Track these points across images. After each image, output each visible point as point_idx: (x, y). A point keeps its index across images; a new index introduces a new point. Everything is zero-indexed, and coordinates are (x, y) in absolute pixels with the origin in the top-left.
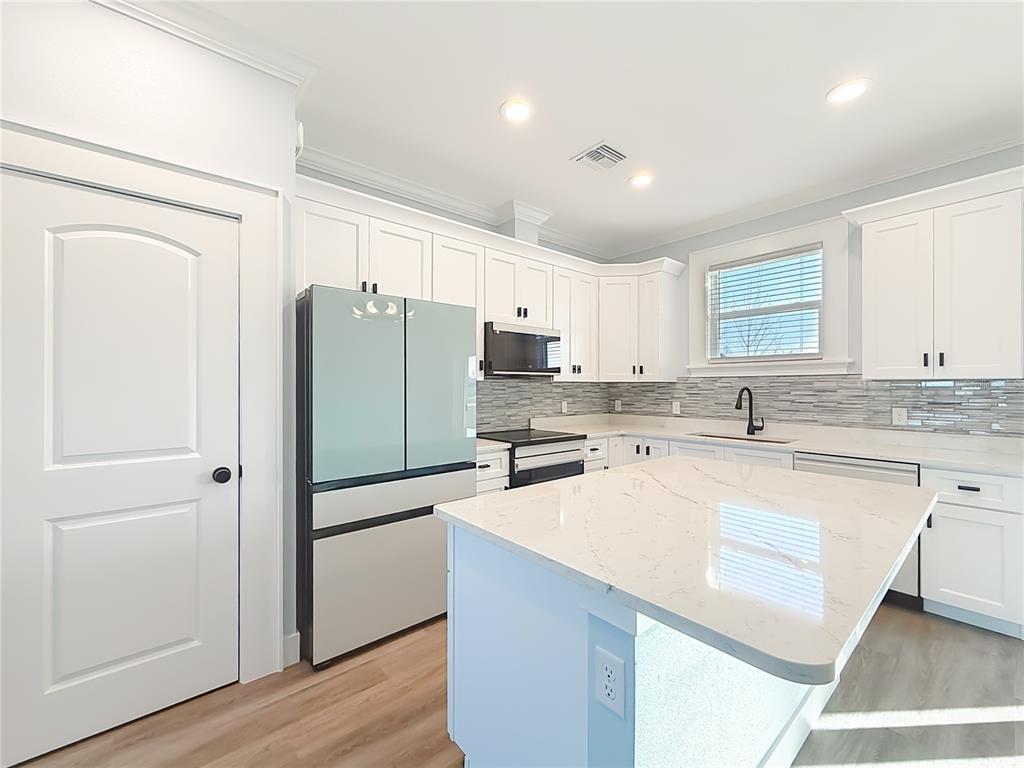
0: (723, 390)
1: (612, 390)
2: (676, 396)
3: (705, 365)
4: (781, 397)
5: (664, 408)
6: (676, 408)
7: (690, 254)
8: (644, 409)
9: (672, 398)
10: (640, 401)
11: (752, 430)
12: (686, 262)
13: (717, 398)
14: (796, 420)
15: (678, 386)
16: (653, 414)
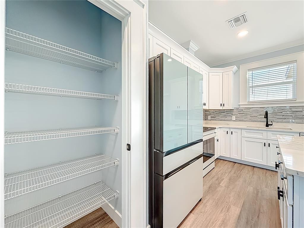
0: (254, 112)
1: (206, 112)
2: (233, 114)
3: (246, 103)
4: (278, 114)
5: (228, 118)
6: (234, 118)
7: (240, 65)
8: (220, 119)
9: (232, 115)
10: (219, 116)
11: (267, 125)
12: (239, 68)
13: (251, 115)
14: (285, 122)
15: (234, 111)
16: (225, 120)
